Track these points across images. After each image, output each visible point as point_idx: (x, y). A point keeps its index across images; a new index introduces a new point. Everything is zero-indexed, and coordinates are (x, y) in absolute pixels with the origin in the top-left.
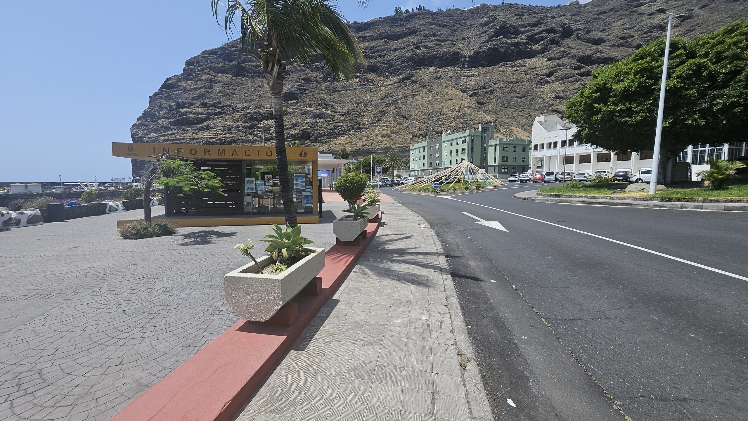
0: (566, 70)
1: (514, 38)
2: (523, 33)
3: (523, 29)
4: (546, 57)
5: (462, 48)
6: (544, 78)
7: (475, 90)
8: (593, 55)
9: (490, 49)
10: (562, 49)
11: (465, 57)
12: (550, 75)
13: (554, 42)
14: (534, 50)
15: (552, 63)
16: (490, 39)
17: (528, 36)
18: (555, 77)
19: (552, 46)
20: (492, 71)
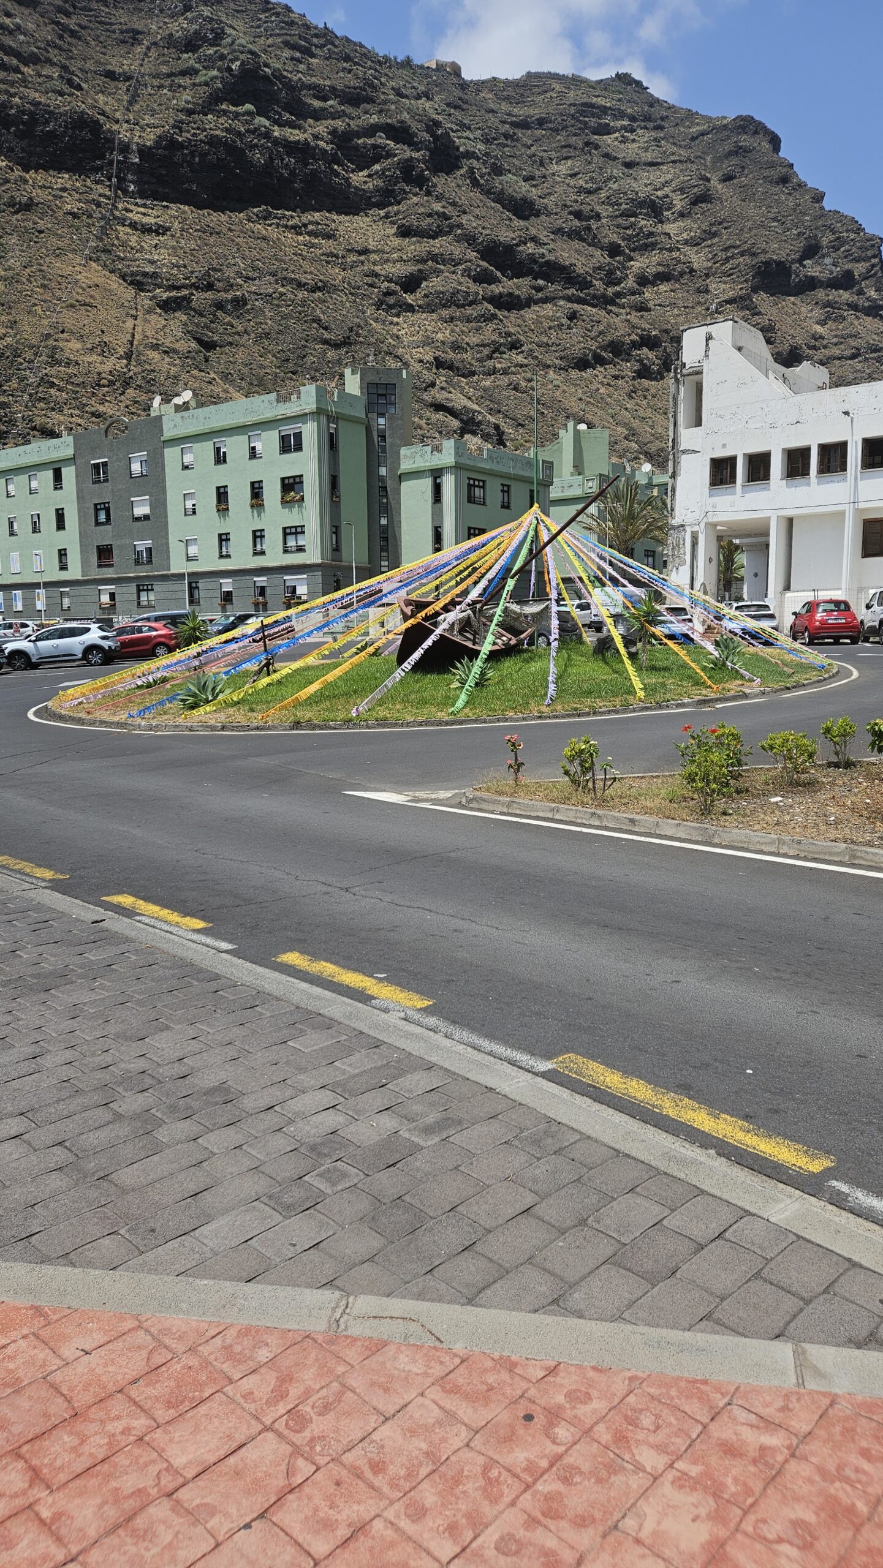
0: (454, 276)
1: (293, 126)
2: (318, 115)
3: (317, 104)
4: (392, 223)
5: (107, 109)
6: (394, 293)
7: (178, 288)
8: (517, 245)
9: (213, 141)
10: (437, 207)
11: (125, 148)
12: (411, 284)
13: (409, 174)
14: (356, 188)
15: (413, 247)
16: (210, 104)
17: (334, 132)
18: (426, 296)
19: (407, 189)
20: (230, 230)
